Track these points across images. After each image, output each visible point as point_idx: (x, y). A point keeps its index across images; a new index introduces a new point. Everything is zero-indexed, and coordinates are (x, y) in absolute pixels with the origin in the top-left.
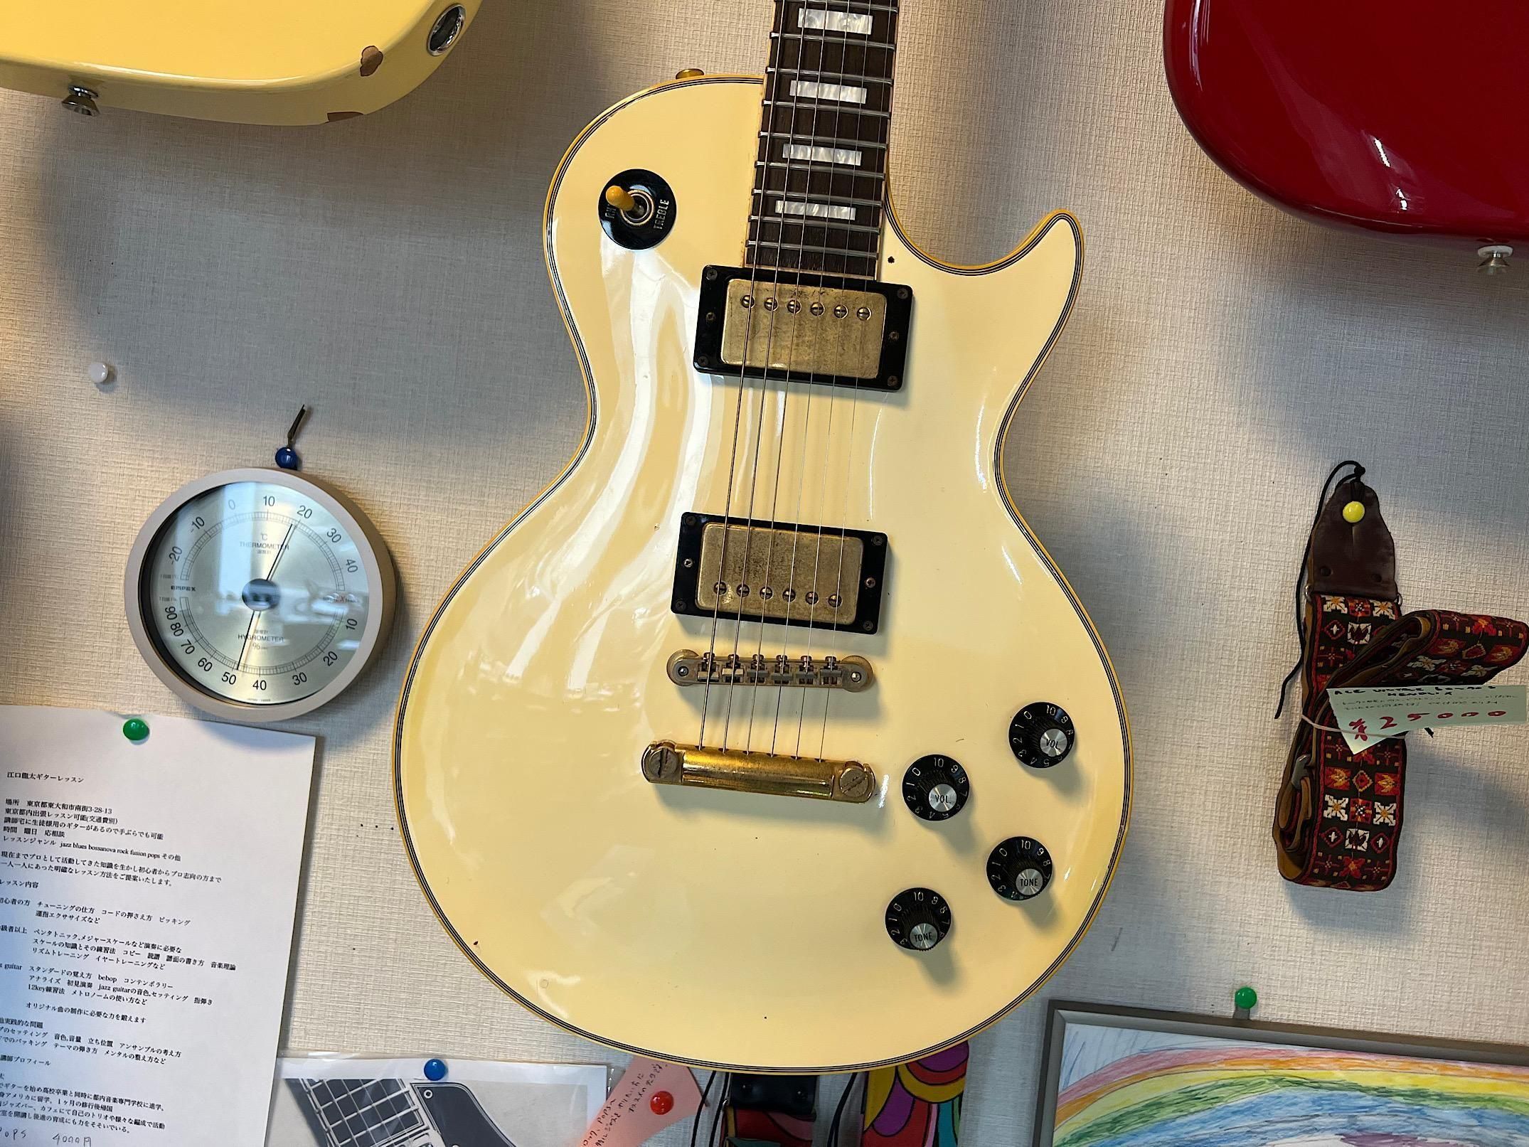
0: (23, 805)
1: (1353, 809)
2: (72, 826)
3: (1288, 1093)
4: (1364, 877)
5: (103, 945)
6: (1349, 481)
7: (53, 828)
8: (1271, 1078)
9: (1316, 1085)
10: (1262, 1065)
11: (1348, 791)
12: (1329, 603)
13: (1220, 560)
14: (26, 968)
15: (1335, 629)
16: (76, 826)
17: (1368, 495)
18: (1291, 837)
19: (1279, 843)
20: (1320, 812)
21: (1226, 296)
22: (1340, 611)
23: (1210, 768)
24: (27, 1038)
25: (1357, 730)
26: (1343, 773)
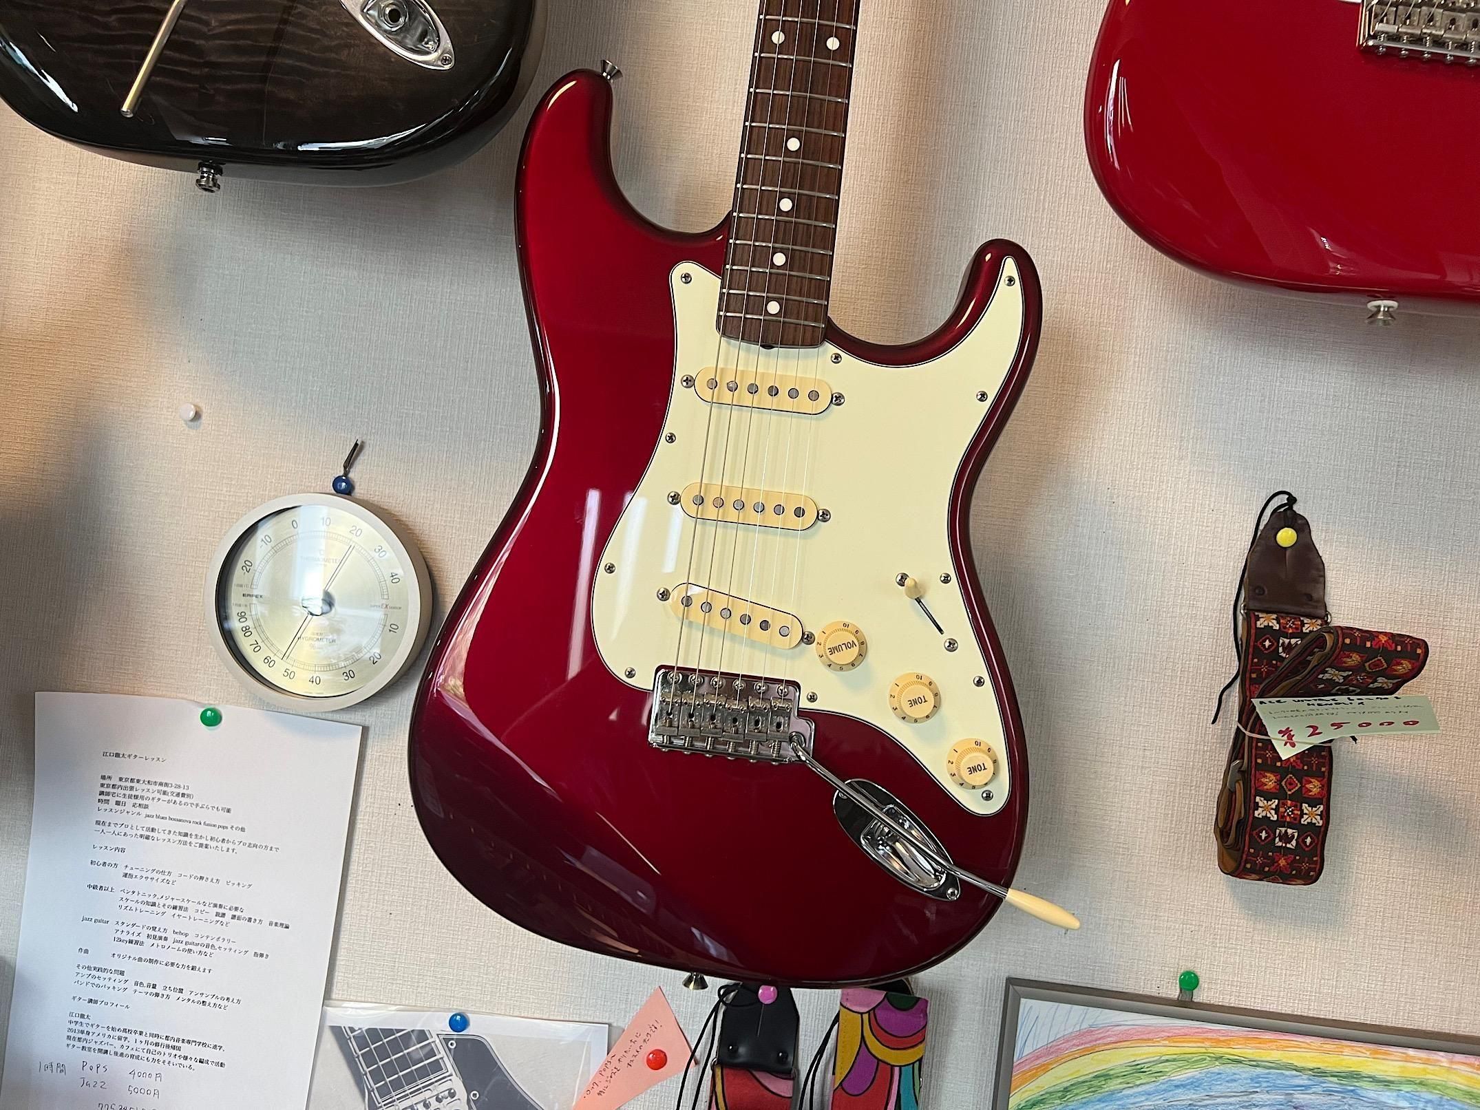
0: (115, 781)
1: (1282, 810)
2: (156, 800)
3: (1228, 1071)
4: (1294, 872)
5: (178, 904)
6: (1282, 510)
7: (139, 801)
8: (1212, 1055)
9: (1254, 1063)
10: (1203, 1043)
11: (1279, 794)
12: (1262, 620)
13: (1163, 580)
14: (112, 922)
15: (1267, 643)
16: (159, 799)
17: (1300, 522)
18: (1228, 835)
19: (1219, 840)
20: (1251, 812)
21: (1168, 343)
22: (1272, 627)
23: (1156, 769)
24: (111, 984)
25: (1285, 737)
26: (1272, 776)
